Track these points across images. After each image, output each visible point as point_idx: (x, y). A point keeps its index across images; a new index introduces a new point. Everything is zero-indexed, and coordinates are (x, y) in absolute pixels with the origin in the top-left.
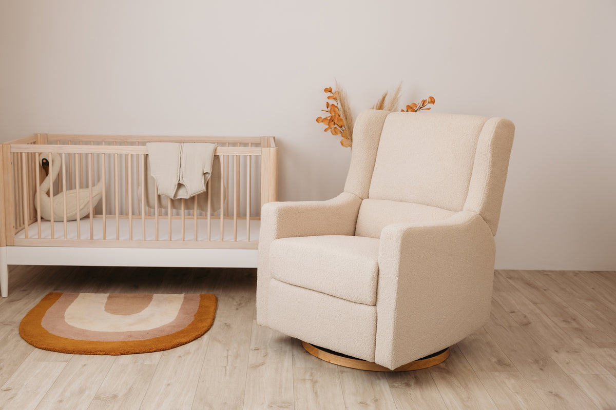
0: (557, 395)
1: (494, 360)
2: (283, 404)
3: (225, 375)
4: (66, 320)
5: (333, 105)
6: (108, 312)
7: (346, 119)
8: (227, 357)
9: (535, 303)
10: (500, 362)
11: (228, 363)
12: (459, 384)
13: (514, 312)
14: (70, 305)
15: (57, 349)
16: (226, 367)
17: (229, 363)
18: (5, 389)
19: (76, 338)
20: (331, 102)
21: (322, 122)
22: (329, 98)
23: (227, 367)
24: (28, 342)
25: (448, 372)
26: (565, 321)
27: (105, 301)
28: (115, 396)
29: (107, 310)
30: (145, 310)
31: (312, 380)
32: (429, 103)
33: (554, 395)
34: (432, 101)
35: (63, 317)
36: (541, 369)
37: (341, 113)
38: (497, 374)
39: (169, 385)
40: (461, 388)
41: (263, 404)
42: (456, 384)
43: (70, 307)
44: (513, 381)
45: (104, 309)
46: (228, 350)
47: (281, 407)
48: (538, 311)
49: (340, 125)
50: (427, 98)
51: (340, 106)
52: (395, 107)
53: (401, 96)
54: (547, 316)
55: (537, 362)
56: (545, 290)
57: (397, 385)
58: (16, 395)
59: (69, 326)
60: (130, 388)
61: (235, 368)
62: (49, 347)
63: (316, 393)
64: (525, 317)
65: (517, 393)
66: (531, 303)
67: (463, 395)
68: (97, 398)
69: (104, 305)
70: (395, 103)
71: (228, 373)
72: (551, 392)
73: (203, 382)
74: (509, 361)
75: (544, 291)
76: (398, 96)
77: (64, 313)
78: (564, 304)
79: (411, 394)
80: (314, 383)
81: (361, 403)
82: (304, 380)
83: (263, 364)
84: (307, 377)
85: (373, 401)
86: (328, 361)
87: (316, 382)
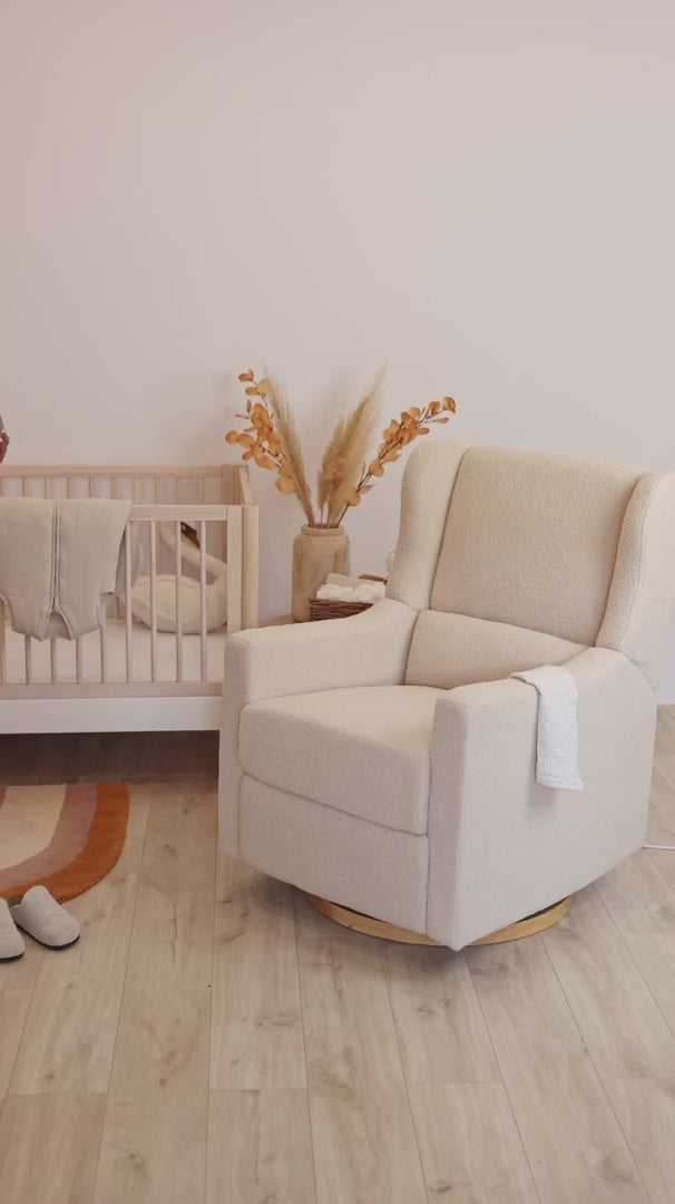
1: (655, 907)
2: (283, 1019)
3: (174, 961)
5: (258, 405)
7: (286, 439)
8: (175, 921)
10: (667, 913)
11: (176, 933)
12: (593, 963)
16: (173, 942)
17: (179, 935)
20: (255, 399)
21: (237, 441)
22: (248, 391)
23: (176, 943)
25: (575, 937)
31: (332, 965)
32: (444, 409)
34: (451, 405)
37: (274, 422)
38: (659, 938)
39: (70, 986)
41: (245, 1019)
46: (175, 906)
47: (279, 1024)
49: (274, 453)
50: (440, 399)
51: (270, 410)
57: (483, 968)
61: (191, 943)
63: (340, 992)
71: (178, 955)
73: (134, 975)
79: (508, 986)
80: (336, 970)
81: (421, 1009)
82: (318, 965)
83: (241, 933)
84: (323, 959)
85: (442, 1004)
86: (347, 925)
87: (340, 968)
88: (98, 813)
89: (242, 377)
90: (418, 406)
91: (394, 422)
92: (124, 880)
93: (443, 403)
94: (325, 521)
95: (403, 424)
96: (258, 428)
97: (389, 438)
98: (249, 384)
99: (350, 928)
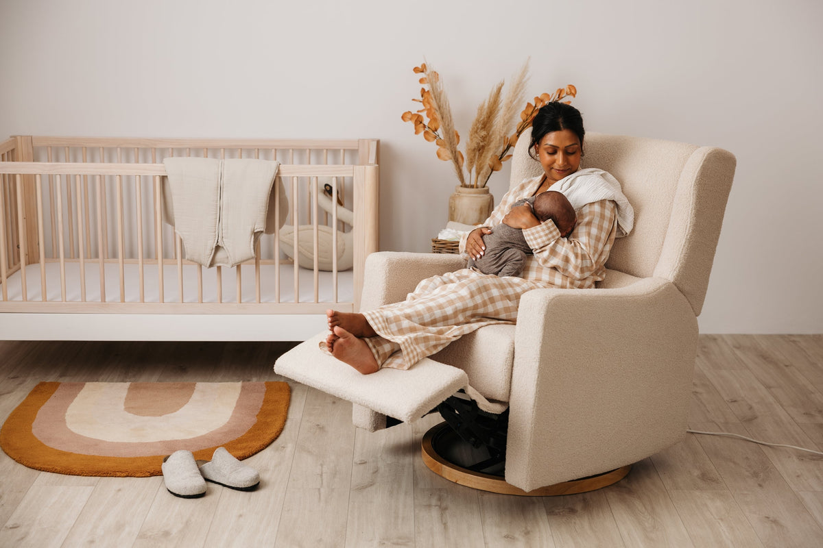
0: (775, 522)
1: (696, 473)
2: (400, 541)
3: (319, 501)
4: (69, 426)
6: (130, 412)
7: (443, 118)
8: (321, 475)
9: (768, 387)
10: (705, 477)
11: (322, 483)
12: (644, 509)
13: (735, 401)
14: (72, 401)
15: (59, 469)
16: (319, 489)
17: (325, 484)
18: (11, 526)
19: (84, 452)
21: (410, 119)
23: (322, 490)
24: (14, 459)
25: (630, 492)
26: (807, 414)
27: (124, 394)
28: (167, 534)
29: (128, 409)
30: (183, 408)
31: (440, 507)
32: (567, 94)
33: (772, 521)
34: (572, 91)
35: (64, 421)
36: (760, 485)
38: (698, 493)
39: (241, 516)
40: (646, 514)
41: (372, 540)
42: (640, 508)
43: (72, 404)
44: (718, 503)
45: (123, 407)
46: (322, 465)
47: (398, 544)
48: (771, 399)
49: (433, 128)
52: (519, 97)
53: (528, 79)
54: (782, 405)
55: (755, 475)
56: (787, 366)
57: (557, 511)
58: (27, 534)
59: (72, 433)
60: (187, 522)
61: (333, 490)
62: (46, 466)
63: (445, 524)
64: (751, 408)
65: (722, 520)
66: (762, 387)
67: (646, 524)
68: (142, 536)
69: (123, 400)
70: (520, 91)
71: (322, 498)
72: (768, 518)
73: (289, 510)
74: (717, 474)
75: (785, 368)
76: (525, 79)
77: (64, 415)
78: (810, 387)
79: (575, 523)
80: (443, 509)
81: (506, 537)
82: (429, 506)
83: (372, 484)
84: (434, 501)
85: (523, 534)
86: (454, 481)
87: (446, 509)
88: (266, 401)
89: (416, 70)
90: (548, 93)
91: (529, 105)
92: (284, 447)
93: (567, 89)
94: (473, 183)
95: (535, 106)
96: (428, 110)
97: (525, 117)
98: (422, 75)
99: (456, 483)
